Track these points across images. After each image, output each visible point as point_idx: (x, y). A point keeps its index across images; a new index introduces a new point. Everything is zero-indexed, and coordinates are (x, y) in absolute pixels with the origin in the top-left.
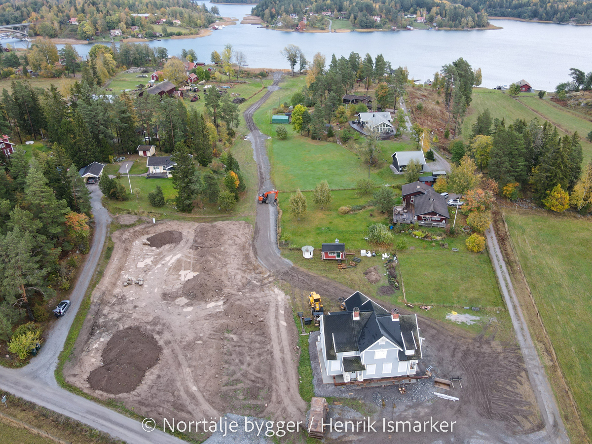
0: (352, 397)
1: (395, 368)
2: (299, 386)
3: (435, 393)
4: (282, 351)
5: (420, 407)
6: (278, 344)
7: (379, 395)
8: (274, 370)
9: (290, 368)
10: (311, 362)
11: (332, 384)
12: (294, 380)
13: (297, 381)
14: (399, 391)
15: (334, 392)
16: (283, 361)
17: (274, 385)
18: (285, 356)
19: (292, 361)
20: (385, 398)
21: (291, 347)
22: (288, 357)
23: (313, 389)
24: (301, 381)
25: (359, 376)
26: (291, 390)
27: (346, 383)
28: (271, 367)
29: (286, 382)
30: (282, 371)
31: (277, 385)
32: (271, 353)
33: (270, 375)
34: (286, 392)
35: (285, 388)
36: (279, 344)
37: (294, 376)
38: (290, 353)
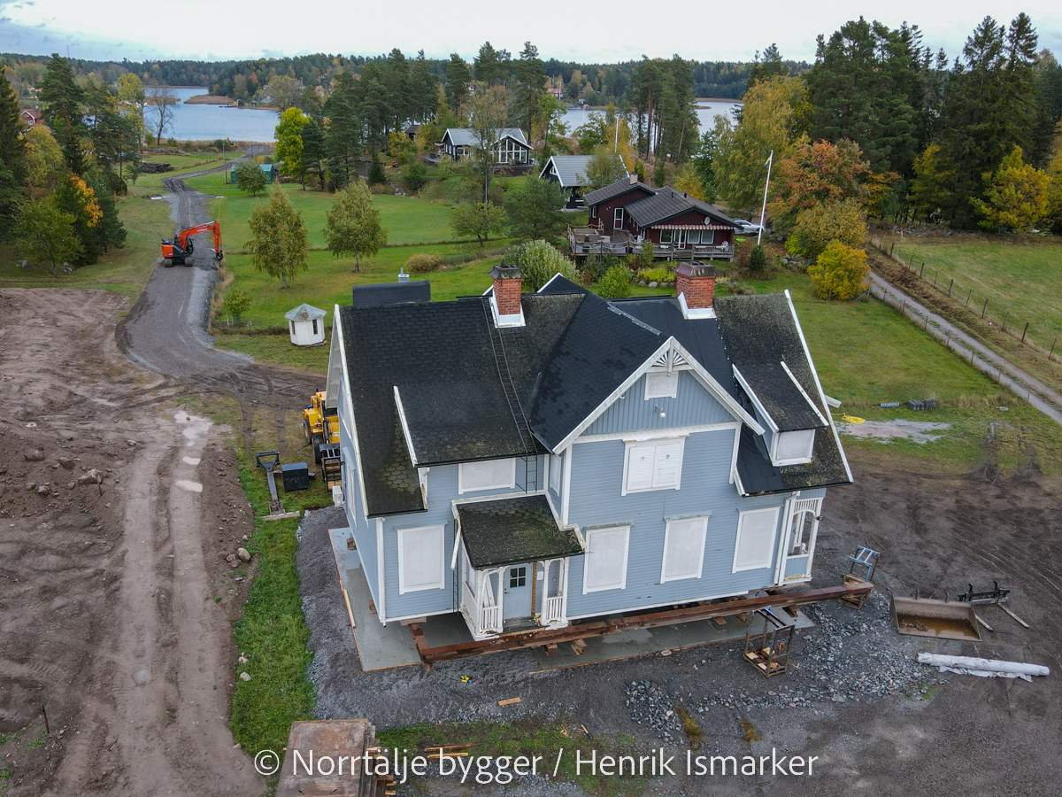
0: (520, 714)
1: (720, 548)
2: (230, 697)
3: (923, 657)
4: (167, 569)
5: (878, 721)
6: (149, 549)
7: (657, 694)
8: (107, 643)
9: (197, 626)
10: (306, 600)
11: (407, 668)
12: (211, 673)
13: (224, 674)
14: (751, 666)
15: (422, 702)
16: (165, 604)
17: (91, 706)
18: (177, 587)
19: (211, 603)
20: (690, 701)
21: (213, 554)
22: (194, 587)
23: (307, 701)
24: (245, 676)
25: (545, 599)
26: (187, 718)
27: (485, 645)
28: (97, 630)
29: (161, 684)
30: (149, 639)
31: (112, 701)
32: (112, 582)
33: (83, 662)
34: (151, 728)
35: (153, 711)
36: (157, 547)
37: (212, 658)
38: (205, 574)
